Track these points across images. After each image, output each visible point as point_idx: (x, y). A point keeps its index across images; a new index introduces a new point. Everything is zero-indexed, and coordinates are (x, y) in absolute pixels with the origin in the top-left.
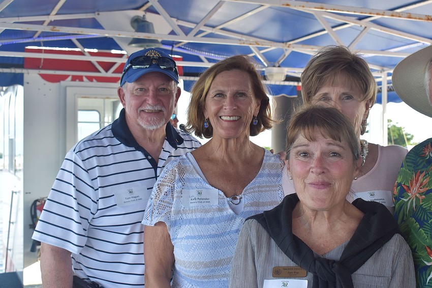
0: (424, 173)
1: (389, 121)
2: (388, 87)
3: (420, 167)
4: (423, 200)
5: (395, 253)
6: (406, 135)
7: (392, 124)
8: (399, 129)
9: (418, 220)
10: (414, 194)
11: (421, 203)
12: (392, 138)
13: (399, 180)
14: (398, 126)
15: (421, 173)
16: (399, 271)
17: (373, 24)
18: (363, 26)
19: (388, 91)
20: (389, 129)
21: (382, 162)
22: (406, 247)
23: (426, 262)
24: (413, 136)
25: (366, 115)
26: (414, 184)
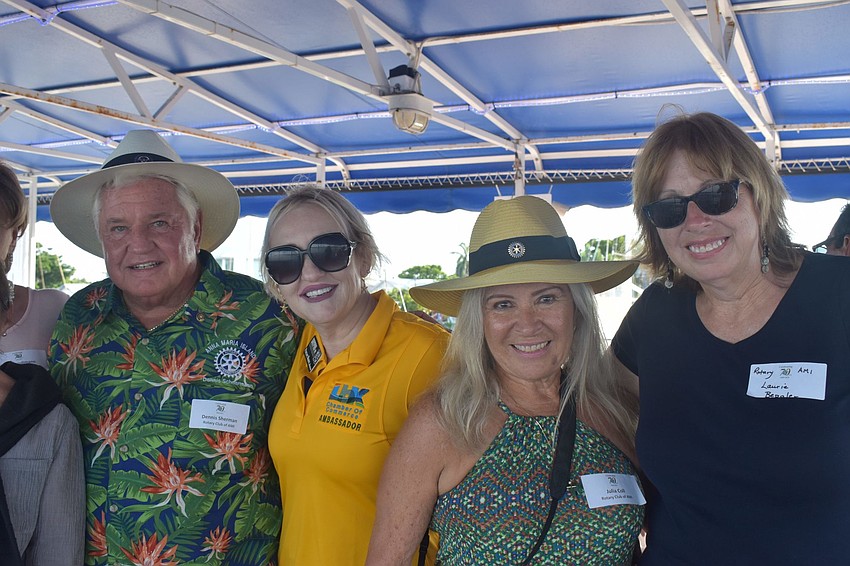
0: (88, 328)
1: (39, 245)
2: (39, 198)
3: (84, 319)
4: (87, 363)
5: (58, 427)
6: (63, 268)
7: (42, 250)
8: (53, 259)
9: (80, 388)
10: (75, 355)
11: (85, 367)
12: (42, 271)
13: (54, 338)
14: (51, 253)
15: (85, 327)
16: (64, 451)
17: (18, 105)
18: (4, 106)
19: (38, 204)
20: (37, 257)
21: (33, 314)
22: (73, 420)
23: (91, 440)
24: (73, 270)
25: (13, 247)
26: (75, 342)
